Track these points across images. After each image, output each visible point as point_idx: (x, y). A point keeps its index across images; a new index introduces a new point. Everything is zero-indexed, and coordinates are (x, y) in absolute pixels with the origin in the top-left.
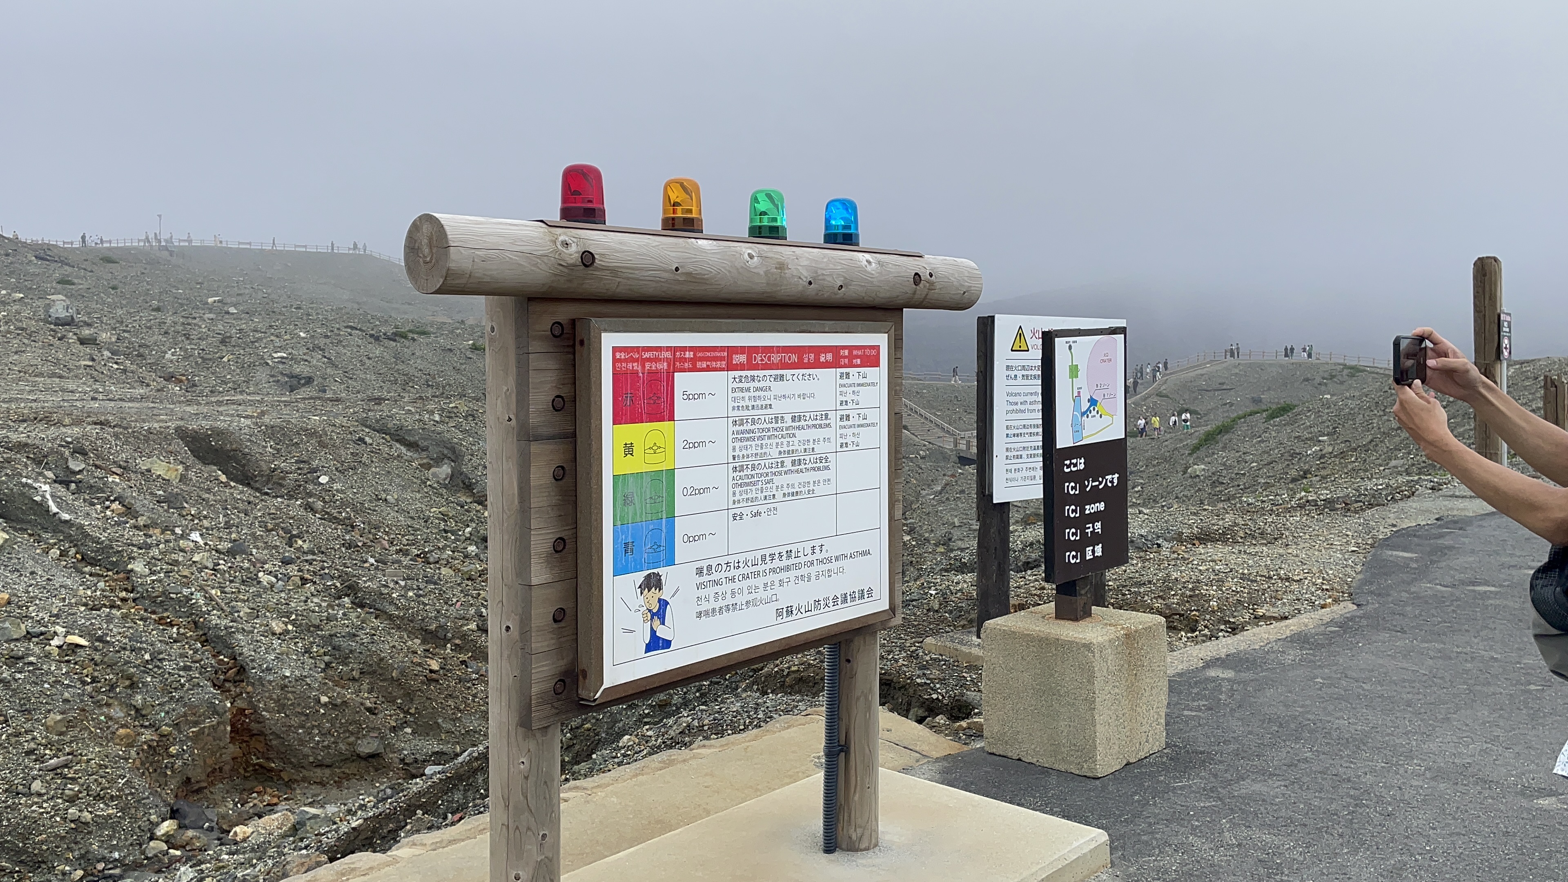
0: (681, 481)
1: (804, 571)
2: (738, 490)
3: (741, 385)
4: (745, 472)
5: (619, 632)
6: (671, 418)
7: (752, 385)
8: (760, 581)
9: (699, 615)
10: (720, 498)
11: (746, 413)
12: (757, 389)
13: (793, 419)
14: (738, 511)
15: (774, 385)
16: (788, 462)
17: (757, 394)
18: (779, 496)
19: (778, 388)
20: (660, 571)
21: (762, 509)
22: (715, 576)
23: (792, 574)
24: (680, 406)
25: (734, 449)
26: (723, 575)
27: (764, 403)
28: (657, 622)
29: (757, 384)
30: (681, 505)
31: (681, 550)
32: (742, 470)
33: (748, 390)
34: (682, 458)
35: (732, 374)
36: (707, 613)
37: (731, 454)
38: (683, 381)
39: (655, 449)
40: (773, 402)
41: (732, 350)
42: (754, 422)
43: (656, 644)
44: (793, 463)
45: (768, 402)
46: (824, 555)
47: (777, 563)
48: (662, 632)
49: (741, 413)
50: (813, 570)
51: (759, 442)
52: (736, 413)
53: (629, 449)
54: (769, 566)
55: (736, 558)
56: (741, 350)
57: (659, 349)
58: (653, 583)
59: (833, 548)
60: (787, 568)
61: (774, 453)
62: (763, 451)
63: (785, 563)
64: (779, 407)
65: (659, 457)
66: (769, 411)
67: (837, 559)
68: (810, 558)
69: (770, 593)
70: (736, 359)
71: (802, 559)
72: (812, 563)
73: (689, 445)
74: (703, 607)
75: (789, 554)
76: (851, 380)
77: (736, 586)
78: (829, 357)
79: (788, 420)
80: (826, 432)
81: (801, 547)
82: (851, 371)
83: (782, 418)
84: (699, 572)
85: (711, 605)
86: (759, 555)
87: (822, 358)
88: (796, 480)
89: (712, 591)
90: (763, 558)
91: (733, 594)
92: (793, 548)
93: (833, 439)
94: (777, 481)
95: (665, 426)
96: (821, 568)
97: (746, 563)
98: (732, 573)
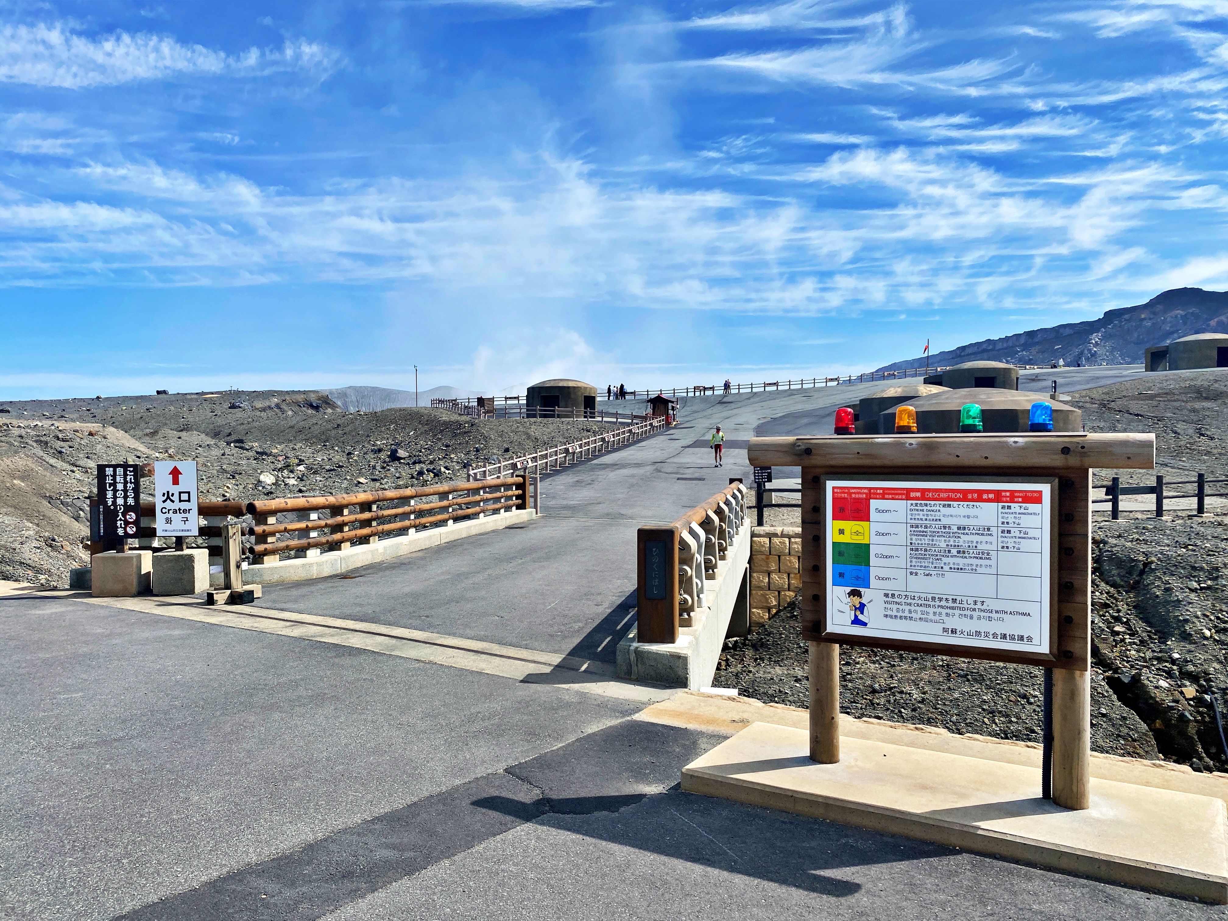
0: (873, 550)
1: (967, 612)
2: (914, 560)
3: (916, 508)
4: (920, 552)
5: (835, 612)
6: (868, 520)
7: (925, 508)
8: (931, 610)
9: (886, 616)
10: (901, 562)
11: (921, 522)
12: (929, 511)
13: (959, 528)
14: (914, 571)
15: (942, 509)
16: (954, 551)
17: (929, 513)
19: (946, 511)
20: (861, 589)
21: (933, 573)
22: (897, 600)
23: (957, 612)
24: (874, 515)
25: (911, 539)
26: (902, 600)
27: (935, 518)
28: (858, 613)
29: (929, 508)
30: (873, 561)
31: (873, 582)
32: (917, 550)
33: (923, 510)
34: (874, 539)
35: (910, 502)
36: (891, 617)
37: (909, 541)
38: (874, 504)
40: (941, 518)
41: (909, 490)
42: (926, 527)
43: (856, 621)
44: (959, 552)
45: (938, 518)
46: (984, 607)
47: (943, 603)
48: (861, 617)
49: (917, 522)
50: (975, 614)
51: (931, 538)
52: (913, 521)
53: (841, 532)
54: (938, 603)
55: (913, 594)
56: (917, 490)
57: (860, 488)
58: (855, 594)
59: (993, 605)
60: (953, 608)
61: (943, 545)
62: (934, 543)
63: (950, 604)
64: (945, 521)
65: (861, 537)
66: (938, 522)
67: (997, 612)
68: (972, 606)
69: (937, 618)
70: (913, 495)
71: (966, 606)
72: (974, 610)
73: (878, 534)
74: (889, 613)
75: (954, 601)
76: (1013, 510)
77: (913, 608)
78: (991, 496)
79: (955, 529)
80: (988, 539)
81: (964, 599)
82: (1012, 505)
83: (949, 527)
84: (886, 595)
85: (894, 613)
86: (930, 596)
87: (985, 496)
88: (961, 562)
89: (895, 607)
90: (933, 599)
91: (910, 612)
92: (959, 598)
93: (995, 543)
94: (945, 560)
95: (864, 524)
96: (982, 614)
97: (920, 598)
98: (909, 601)
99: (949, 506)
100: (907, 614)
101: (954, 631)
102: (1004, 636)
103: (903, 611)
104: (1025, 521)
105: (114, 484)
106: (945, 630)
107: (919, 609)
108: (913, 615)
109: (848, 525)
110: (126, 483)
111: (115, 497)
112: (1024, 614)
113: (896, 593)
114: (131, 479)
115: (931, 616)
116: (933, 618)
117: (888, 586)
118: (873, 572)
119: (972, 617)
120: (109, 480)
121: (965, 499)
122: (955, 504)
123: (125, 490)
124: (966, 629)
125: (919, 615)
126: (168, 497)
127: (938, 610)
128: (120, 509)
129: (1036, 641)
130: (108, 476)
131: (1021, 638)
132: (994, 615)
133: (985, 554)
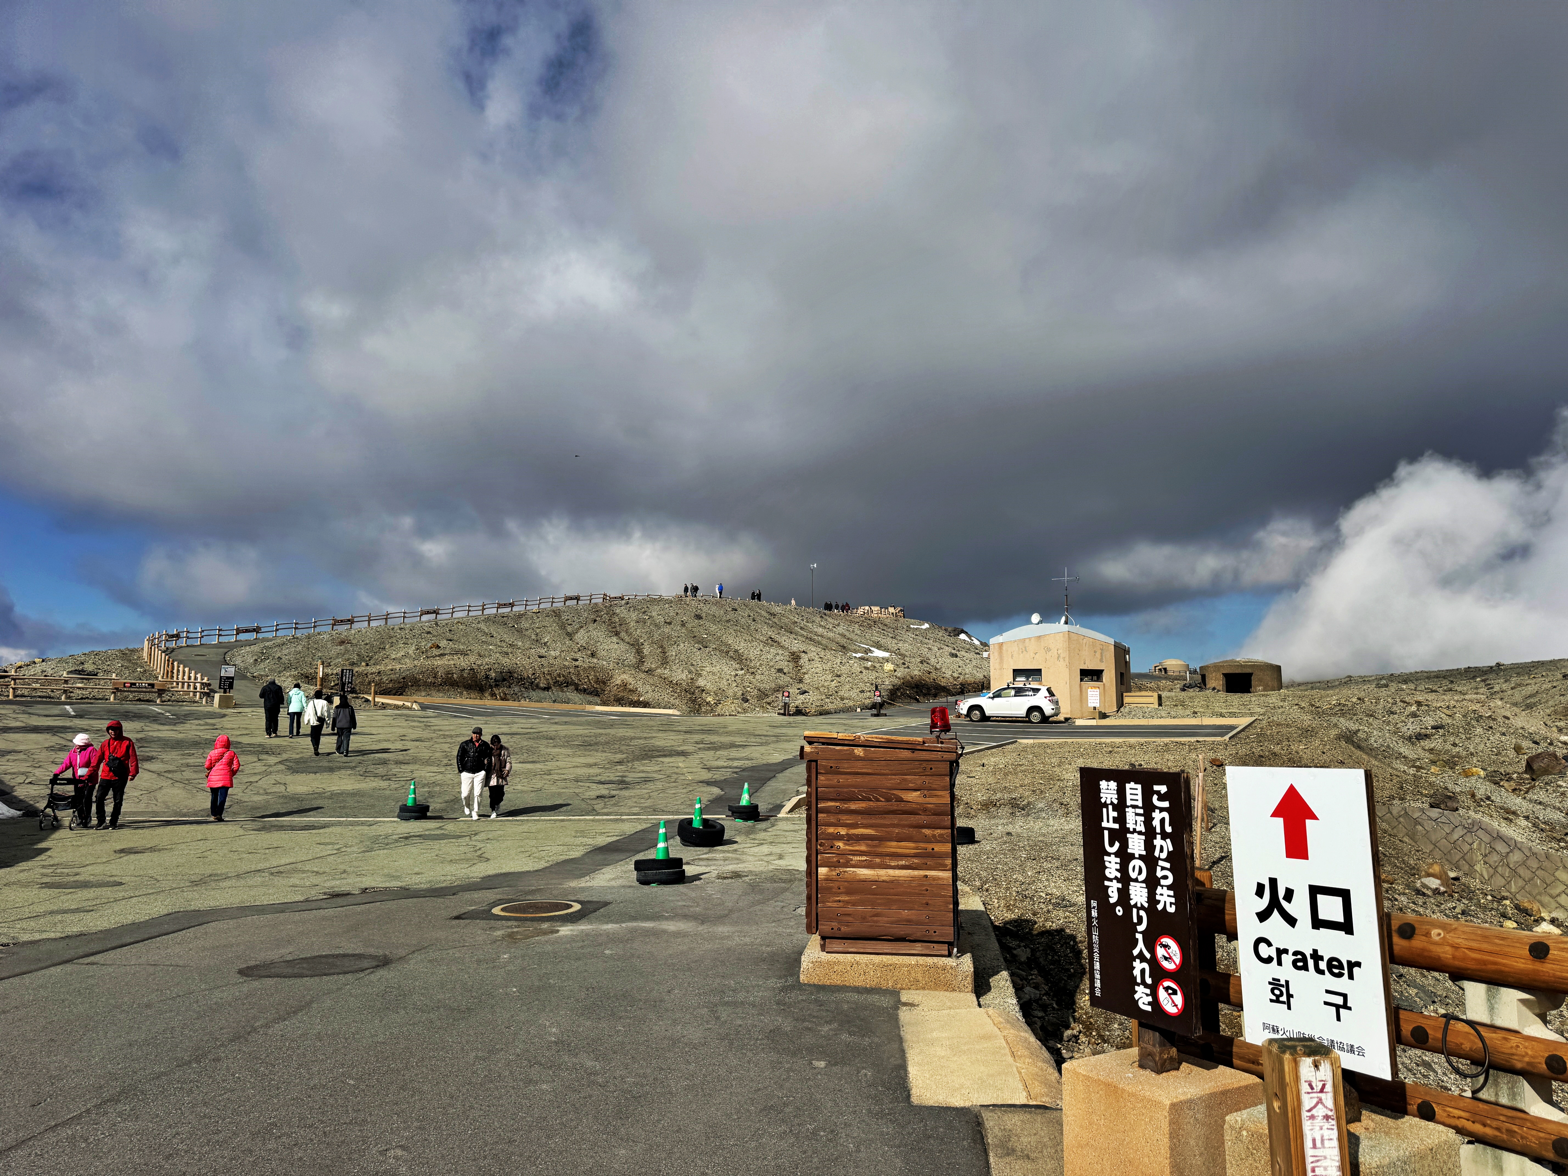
105: (1121, 835)
110: (1149, 834)
111: (1125, 879)
114: (1162, 821)
120: (1109, 823)
123: (1150, 860)
126: (1274, 904)
128: (1140, 919)
130: (1106, 805)
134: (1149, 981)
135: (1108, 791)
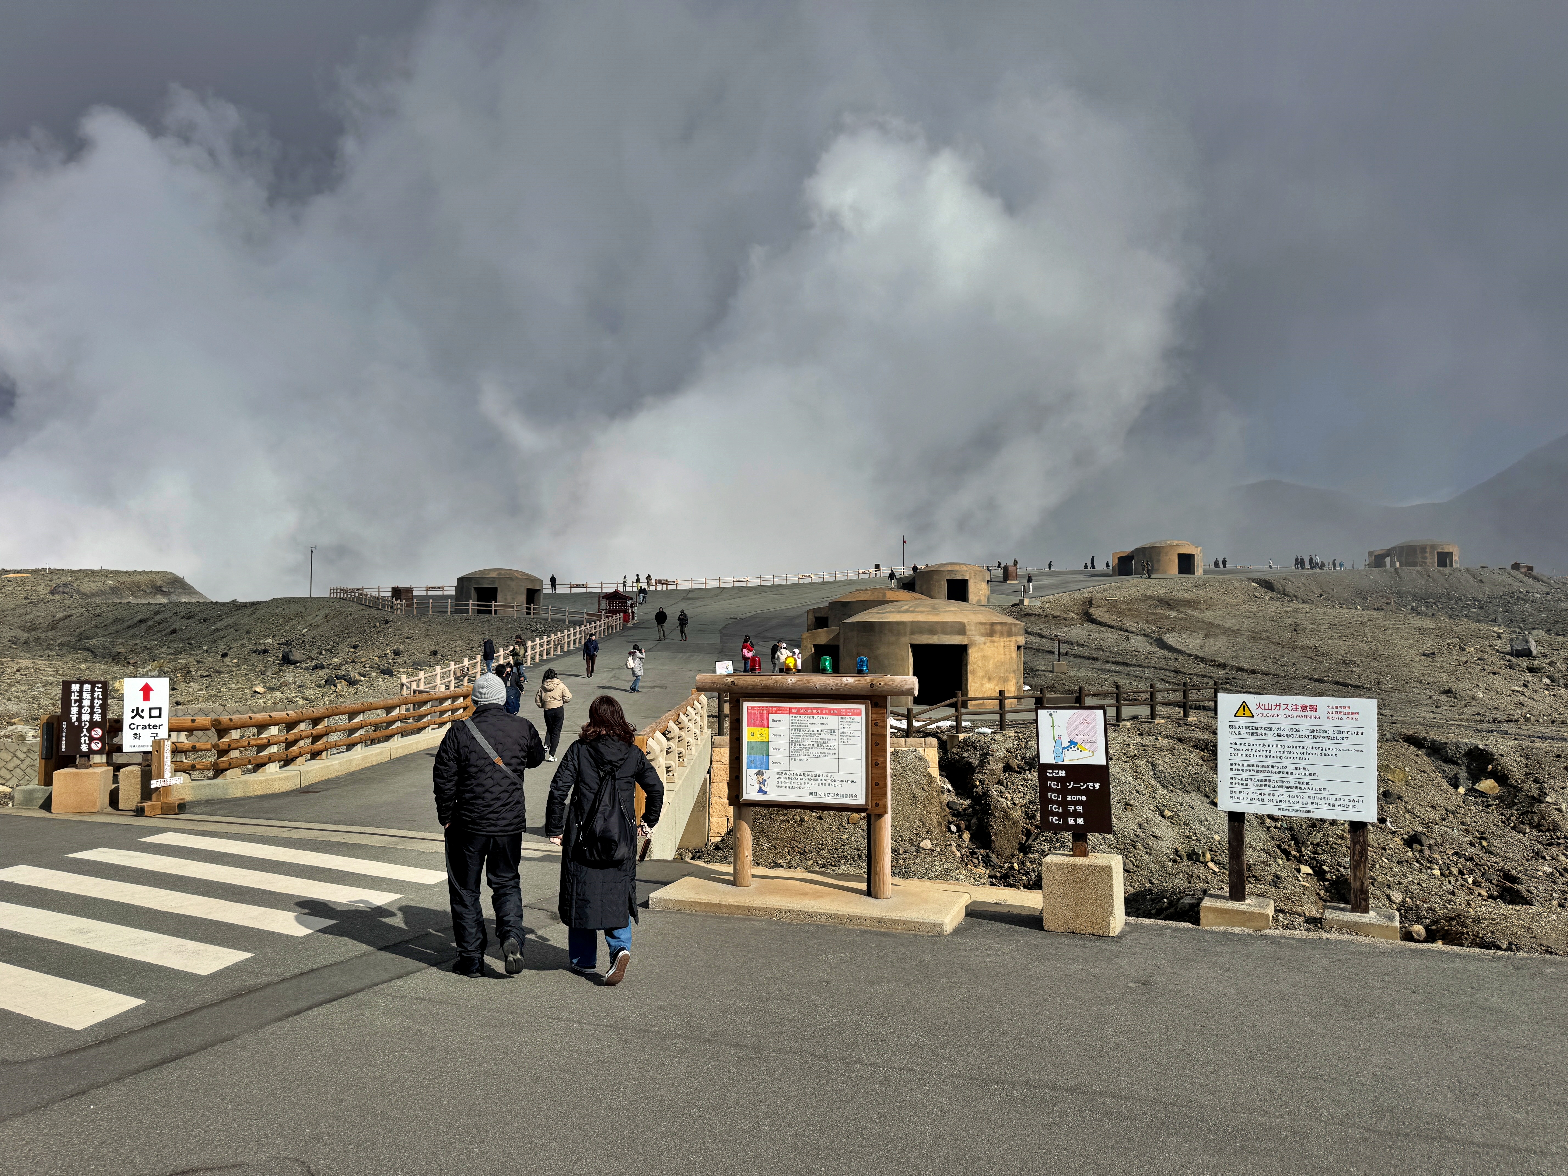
0: (771, 746)
1: (823, 782)
2: (793, 751)
3: (795, 719)
4: (797, 746)
5: (748, 785)
6: (768, 726)
7: (800, 719)
8: (803, 782)
9: (778, 787)
10: (786, 753)
11: (797, 728)
13: (818, 731)
14: (794, 758)
15: (809, 720)
16: (816, 745)
17: (802, 722)
18: (811, 755)
19: (811, 721)
20: (763, 771)
21: (804, 759)
22: (784, 776)
23: (817, 782)
24: (771, 724)
25: (792, 738)
26: (787, 776)
27: (805, 725)
28: (762, 785)
29: (802, 719)
30: (771, 752)
32: (795, 745)
33: (798, 721)
34: (771, 739)
35: (791, 716)
36: (781, 787)
37: (791, 740)
38: (772, 717)
39: (762, 735)
40: (809, 725)
41: (791, 708)
42: (800, 731)
43: (761, 791)
44: (818, 745)
45: (807, 725)
46: (832, 778)
47: (810, 777)
48: (763, 788)
49: (795, 727)
50: (827, 783)
51: (803, 737)
52: (793, 727)
53: (752, 734)
54: (806, 777)
55: (793, 772)
56: (795, 708)
57: (763, 707)
58: (760, 773)
59: (837, 777)
60: (815, 780)
61: (810, 741)
62: (804, 740)
63: (814, 777)
64: (811, 727)
65: (764, 738)
66: (807, 728)
67: (839, 781)
68: (825, 778)
69: (806, 786)
70: (793, 711)
71: (822, 778)
72: (826, 780)
73: (774, 735)
74: (780, 784)
75: (816, 775)
76: (846, 720)
77: (793, 781)
78: (835, 712)
79: (816, 732)
80: (834, 737)
81: (821, 774)
82: (846, 717)
83: (813, 731)
84: (778, 773)
85: (783, 784)
86: (802, 773)
87: (832, 712)
88: (819, 751)
89: (782, 780)
90: (804, 775)
91: (791, 783)
92: (818, 774)
93: (837, 739)
94: (811, 750)
95: (766, 729)
96: (831, 783)
97: (797, 775)
98: (791, 776)
99: (813, 717)
100: (789, 785)
101: (816, 794)
102: (842, 796)
103: (788, 783)
104: (854, 726)
105: (80, 701)
106: (811, 793)
107: (796, 781)
108: (793, 785)
109: (755, 730)
110: (92, 699)
111: (80, 713)
112: (853, 782)
113: (784, 772)
114: (98, 695)
115: (803, 786)
116: (805, 786)
117: (780, 768)
118: (771, 759)
119: (825, 785)
120: (74, 696)
121: (821, 714)
122: (816, 716)
123: (92, 707)
124: (822, 793)
125: (796, 785)
126: (138, 713)
127: (807, 781)
128: (85, 725)
129: (859, 797)
130: (74, 692)
131: (851, 796)
132: (837, 783)
133: (832, 747)
134: (87, 742)
135: (75, 687)
